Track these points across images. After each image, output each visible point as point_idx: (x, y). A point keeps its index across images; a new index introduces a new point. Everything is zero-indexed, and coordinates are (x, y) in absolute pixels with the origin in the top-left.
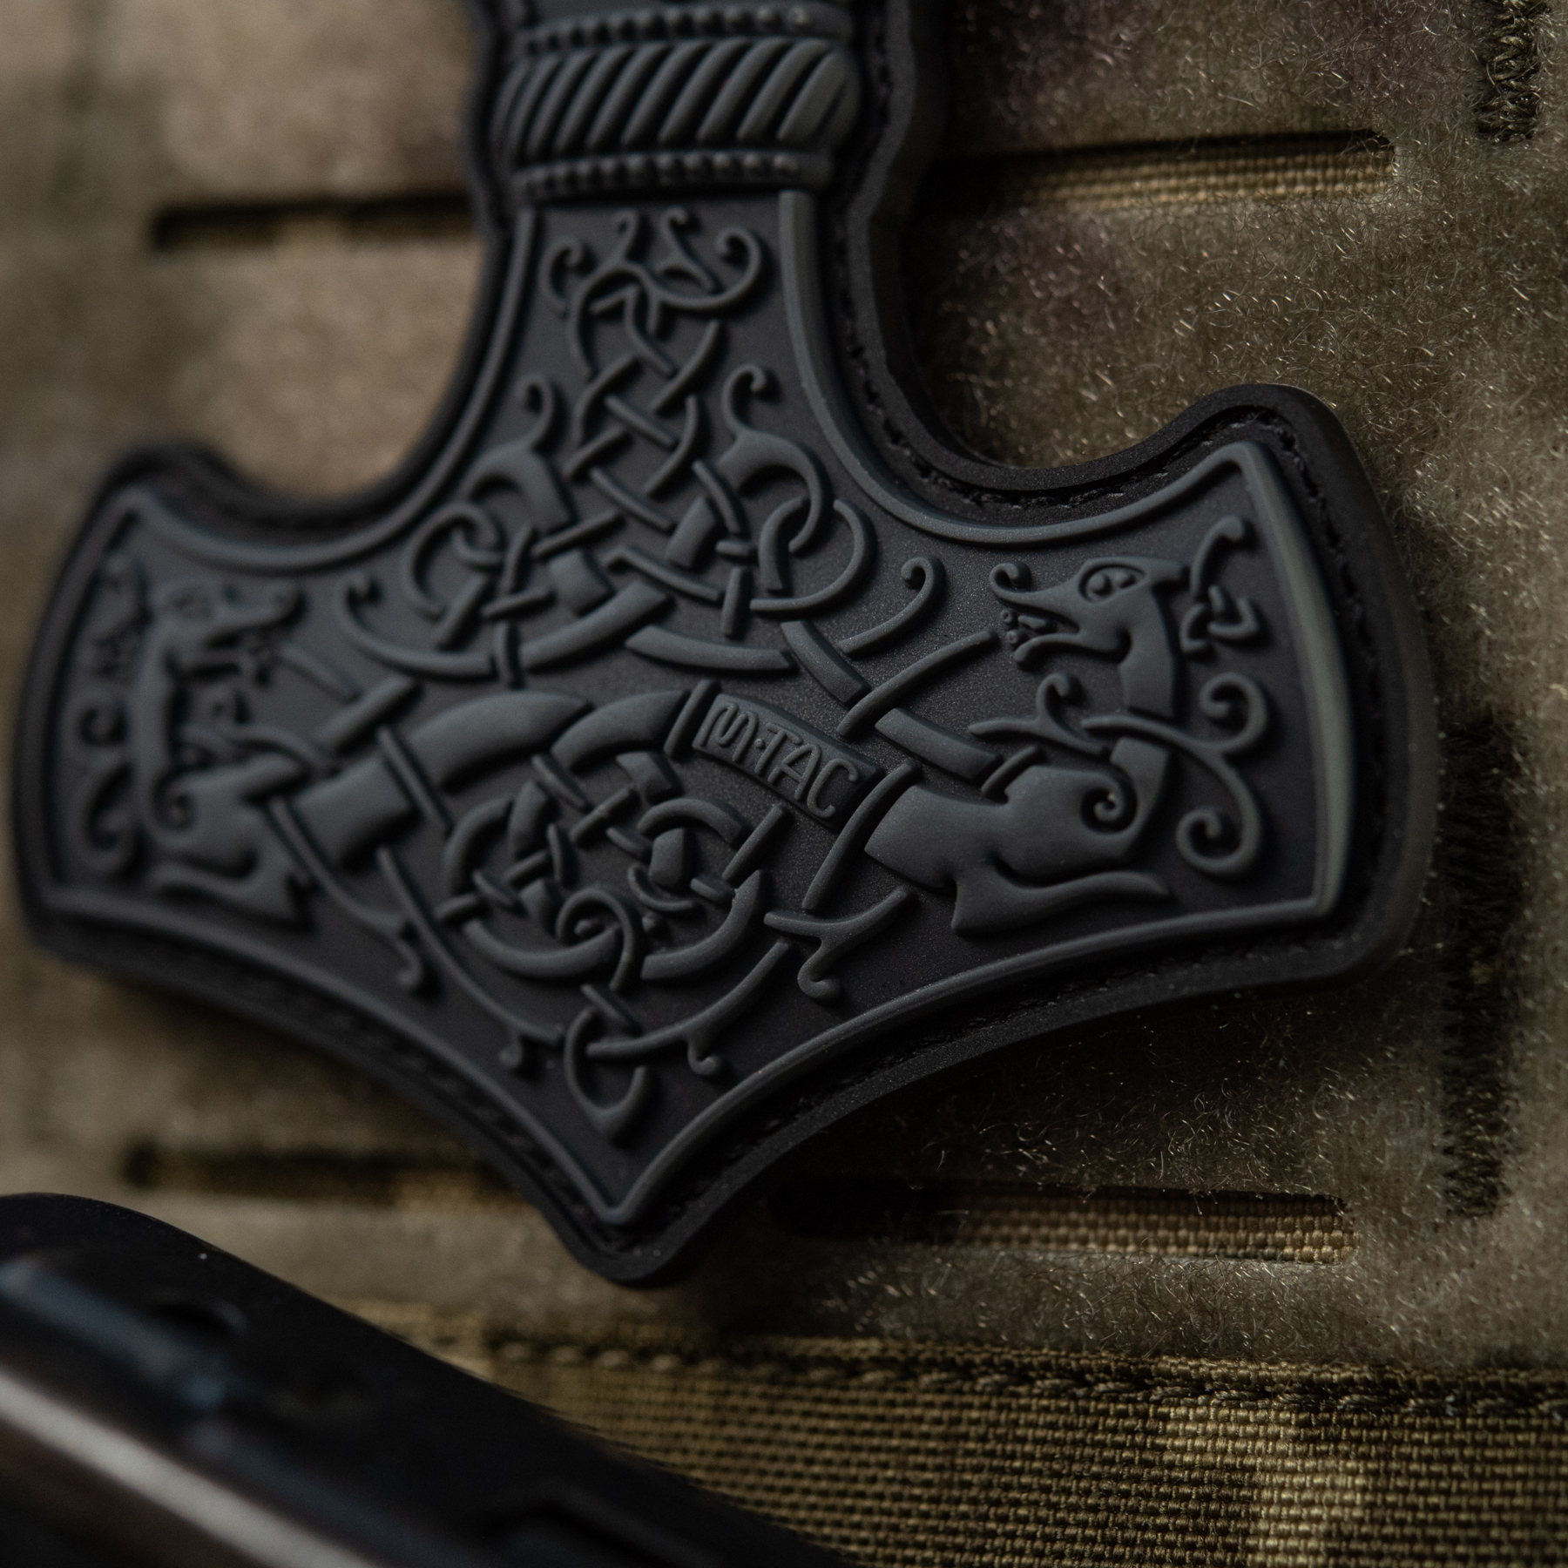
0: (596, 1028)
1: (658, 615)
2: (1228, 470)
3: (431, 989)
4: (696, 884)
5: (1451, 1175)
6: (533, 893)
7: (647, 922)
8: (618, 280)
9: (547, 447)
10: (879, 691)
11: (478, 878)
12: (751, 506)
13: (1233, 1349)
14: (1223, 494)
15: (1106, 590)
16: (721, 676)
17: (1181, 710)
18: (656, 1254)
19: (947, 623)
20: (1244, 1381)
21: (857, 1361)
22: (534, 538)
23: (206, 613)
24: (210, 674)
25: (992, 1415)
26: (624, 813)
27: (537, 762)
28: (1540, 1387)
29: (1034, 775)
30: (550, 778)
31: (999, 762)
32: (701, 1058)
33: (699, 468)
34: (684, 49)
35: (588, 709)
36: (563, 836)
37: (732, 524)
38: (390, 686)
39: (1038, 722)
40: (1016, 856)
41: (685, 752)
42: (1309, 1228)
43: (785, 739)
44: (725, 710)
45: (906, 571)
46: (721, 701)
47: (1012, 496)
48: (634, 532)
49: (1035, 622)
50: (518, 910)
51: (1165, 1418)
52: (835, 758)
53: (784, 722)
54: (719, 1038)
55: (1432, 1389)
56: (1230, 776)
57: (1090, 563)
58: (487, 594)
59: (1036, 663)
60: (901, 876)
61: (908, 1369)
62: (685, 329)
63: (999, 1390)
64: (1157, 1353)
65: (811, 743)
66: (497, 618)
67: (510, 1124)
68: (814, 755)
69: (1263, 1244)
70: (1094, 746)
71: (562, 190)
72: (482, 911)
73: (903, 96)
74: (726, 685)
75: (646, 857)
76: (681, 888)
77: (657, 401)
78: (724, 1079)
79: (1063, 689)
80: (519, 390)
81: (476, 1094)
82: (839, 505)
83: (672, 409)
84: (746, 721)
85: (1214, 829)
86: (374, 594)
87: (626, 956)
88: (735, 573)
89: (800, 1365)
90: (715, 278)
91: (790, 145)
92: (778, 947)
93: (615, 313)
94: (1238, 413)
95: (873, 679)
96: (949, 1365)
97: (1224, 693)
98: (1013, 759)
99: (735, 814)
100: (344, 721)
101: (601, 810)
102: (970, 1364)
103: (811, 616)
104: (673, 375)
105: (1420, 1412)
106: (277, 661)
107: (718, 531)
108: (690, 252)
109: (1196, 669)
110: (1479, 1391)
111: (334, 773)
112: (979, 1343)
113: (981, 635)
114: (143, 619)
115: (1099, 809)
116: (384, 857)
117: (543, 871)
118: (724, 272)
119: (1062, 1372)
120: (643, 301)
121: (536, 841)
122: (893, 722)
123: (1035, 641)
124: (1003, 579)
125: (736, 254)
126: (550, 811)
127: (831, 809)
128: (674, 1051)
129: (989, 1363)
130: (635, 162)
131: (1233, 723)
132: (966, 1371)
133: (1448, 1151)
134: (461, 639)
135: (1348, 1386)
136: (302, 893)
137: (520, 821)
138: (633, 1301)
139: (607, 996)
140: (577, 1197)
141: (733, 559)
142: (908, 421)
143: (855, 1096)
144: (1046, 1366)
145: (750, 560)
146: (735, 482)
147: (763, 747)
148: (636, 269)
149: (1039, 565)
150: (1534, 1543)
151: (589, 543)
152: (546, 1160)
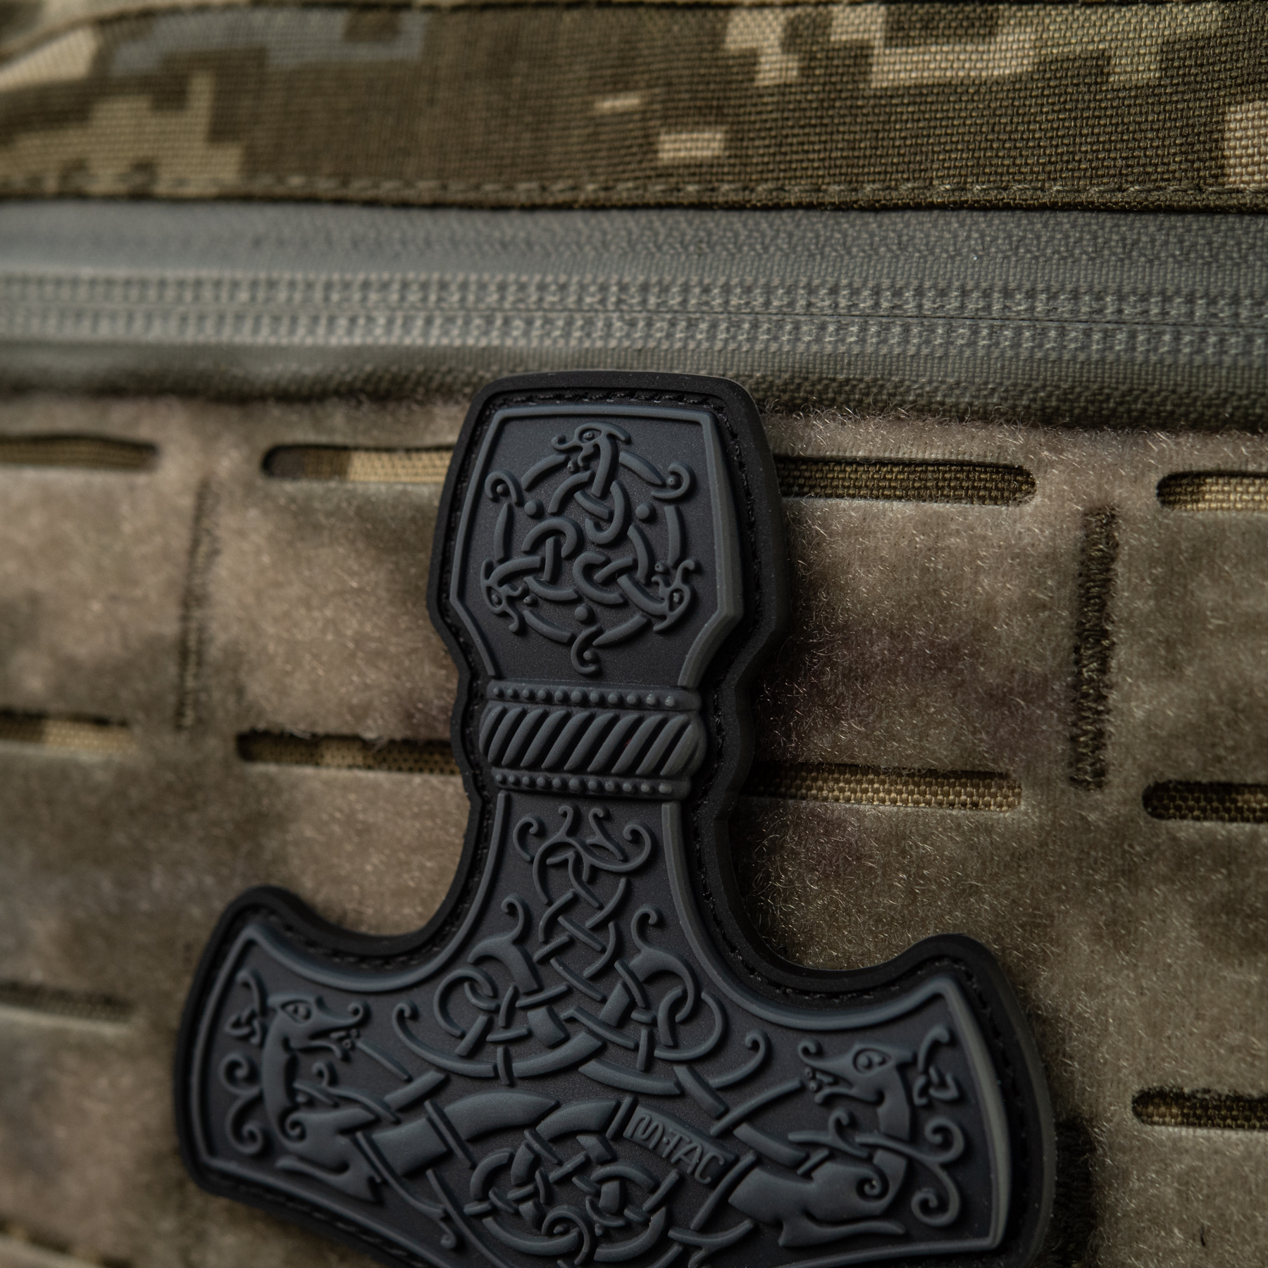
1: (596, 1054)
2: (936, 997)
4: (628, 1212)
6: (527, 1208)
7: (598, 1231)
8: (562, 846)
9: (521, 942)
11: (491, 1194)
12: (652, 991)
15: (870, 1065)
16: (638, 1097)
17: (915, 1136)
19: (775, 1071)
22: (516, 996)
23: (308, 1016)
24: (309, 1052)
26: (582, 1170)
27: (527, 1133)
29: (829, 1167)
30: (536, 1146)
31: (807, 1158)
33: (617, 965)
35: (557, 1106)
36: (545, 1178)
37: (640, 1002)
38: (432, 1076)
39: (830, 1137)
40: (817, 1210)
41: (618, 1137)
43: (681, 1139)
44: (643, 1119)
45: (748, 1041)
48: (579, 1000)
49: (826, 1079)
50: (517, 1215)
52: (712, 1151)
53: (679, 1128)
56: (944, 1176)
57: (857, 1047)
58: (488, 1027)
59: (830, 1101)
60: (749, 1216)
62: (605, 881)
65: (697, 1142)
66: (497, 1043)
68: (698, 1151)
70: (863, 1153)
71: (525, 787)
72: (494, 1212)
74: (641, 1099)
75: (598, 1194)
76: (619, 1213)
77: (589, 923)
79: (845, 1121)
80: (502, 902)
82: (704, 995)
83: (600, 927)
84: (657, 1127)
85: (933, 1202)
86: (415, 1015)
87: (585, 1249)
88: (644, 1033)
90: (624, 853)
91: (668, 778)
92: (675, 1250)
93: (561, 866)
94: (939, 958)
95: (732, 1105)
97: (938, 1130)
98: (816, 1158)
99: (650, 1176)
100: (402, 1092)
101: (568, 1166)
103: (690, 1063)
104: (601, 908)
106: (353, 1047)
107: (632, 1006)
108: (607, 835)
109: (923, 1115)
111: (398, 1122)
113: (792, 1084)
114: (266, 1012)
115: (867, 1188)
116: (430, 1173)
117: (534, 1195)
118: (629, 848)
121: (528, 1179)
122: (744, 1131)
123: (827, 1091)
124: (806, 1051)
126: (536, 1162)
127: (708, 1180)
130: (573, 782)
131: (946, 1145)
134: (473, 1053)
136: (377, 1187)
137: (518, 1168)
141: (642, 1024)
142: (739, 939)
145: (653, 1023)
146: (641, 979)
147: (668, 1143)
148: (573, 841)
149: (828, 1043)
151: (551, 1003)
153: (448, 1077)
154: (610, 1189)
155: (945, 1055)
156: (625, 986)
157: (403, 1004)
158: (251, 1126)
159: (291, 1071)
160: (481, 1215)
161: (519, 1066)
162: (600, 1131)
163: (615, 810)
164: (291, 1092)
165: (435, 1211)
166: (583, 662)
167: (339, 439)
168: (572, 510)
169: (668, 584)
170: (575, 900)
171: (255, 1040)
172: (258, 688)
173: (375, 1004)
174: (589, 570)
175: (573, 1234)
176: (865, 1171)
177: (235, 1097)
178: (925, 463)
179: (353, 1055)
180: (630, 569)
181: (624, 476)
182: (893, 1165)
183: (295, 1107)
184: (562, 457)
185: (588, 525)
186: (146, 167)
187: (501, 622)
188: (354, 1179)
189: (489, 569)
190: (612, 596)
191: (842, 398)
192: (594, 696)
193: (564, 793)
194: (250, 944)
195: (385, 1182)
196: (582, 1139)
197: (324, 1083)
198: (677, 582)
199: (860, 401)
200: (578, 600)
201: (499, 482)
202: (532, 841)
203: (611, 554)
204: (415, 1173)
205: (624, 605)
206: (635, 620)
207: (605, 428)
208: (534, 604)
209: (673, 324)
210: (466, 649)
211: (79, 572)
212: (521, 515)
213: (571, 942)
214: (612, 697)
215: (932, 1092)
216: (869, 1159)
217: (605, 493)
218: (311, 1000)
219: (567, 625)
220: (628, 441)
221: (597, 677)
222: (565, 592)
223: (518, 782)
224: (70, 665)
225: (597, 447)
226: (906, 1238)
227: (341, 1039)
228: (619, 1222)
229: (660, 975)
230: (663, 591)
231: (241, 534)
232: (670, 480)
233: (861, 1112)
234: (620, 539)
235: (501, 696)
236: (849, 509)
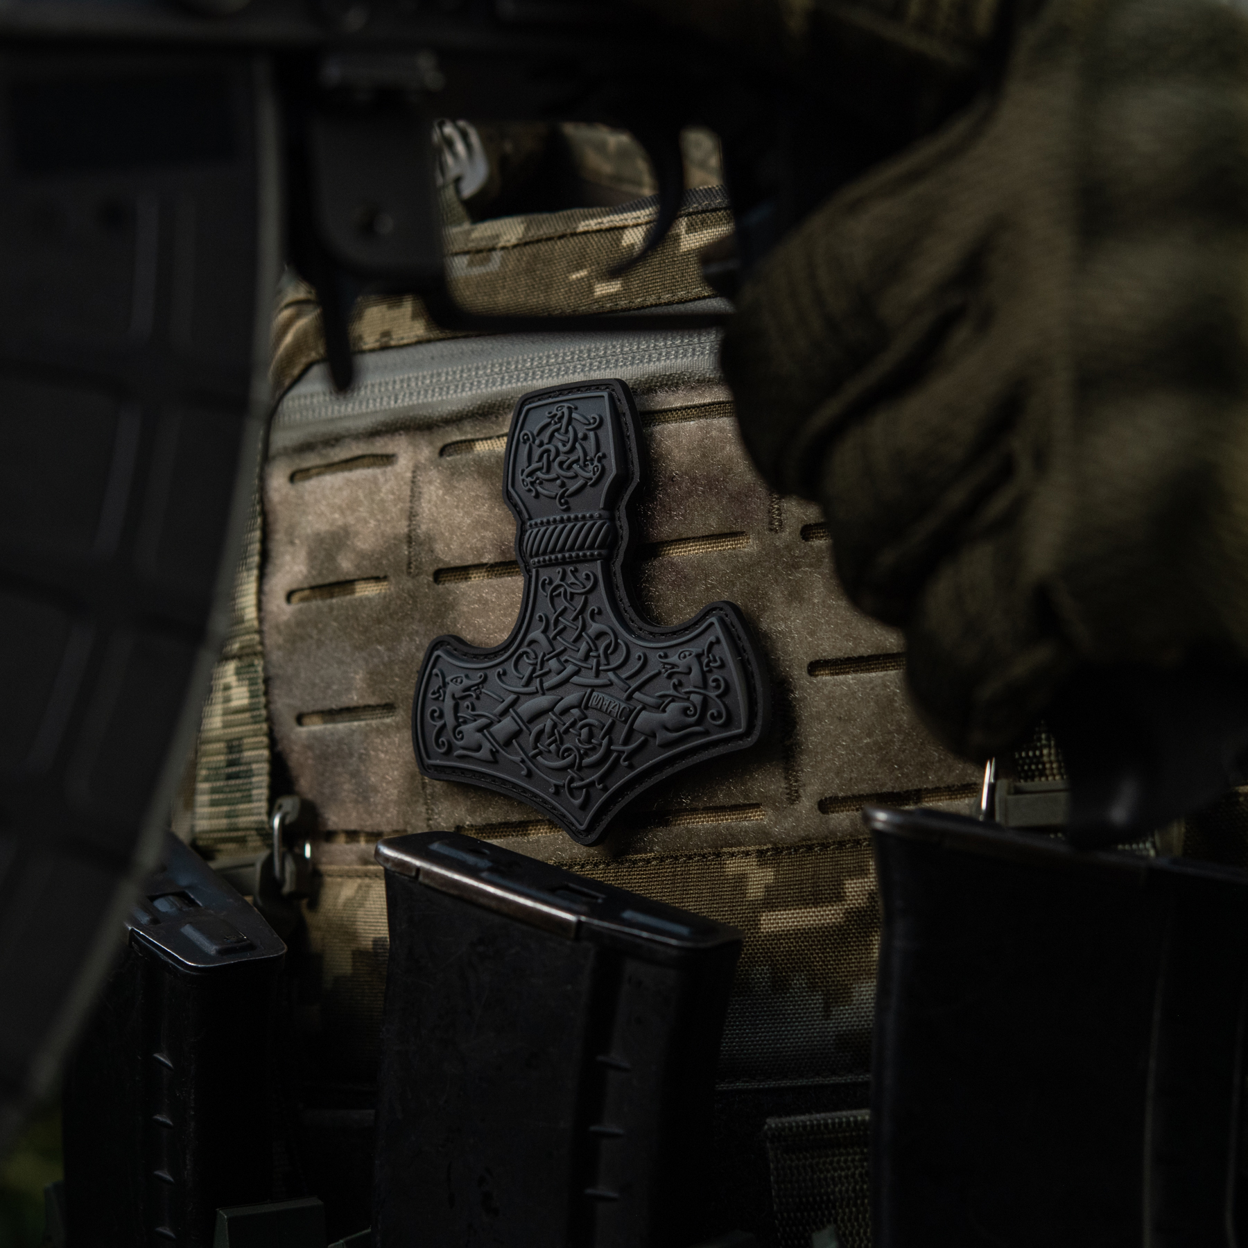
0: (572, 780)
1: (577, 673)
2: (712, 624)
3: (530, 774)
4: (593, 741)
5: (788, 794)
6: (553, 747)
7: (582, 752)
8: (559, 586)
9: (545, 632)
10: (633, 687)
11: (539, 745)
12: (597, 643)
13: (740, 844)
14: (711, 629)
15: (685, 657)
16: (594, 687)
17: (705, 685)
18: (593, 837)
19: (648, 668)
20: (743, 852)
21: (649, 859)
22: (544, 655)
23: (461, 682)
24: (463, 698)
25: (683, 869)
26: (573, 725)
27: (550, 713)
28: (814, 845)
29: (672, 705)
30: (554, 717)
31: (664, 702)
32: (599, 784)
33: (583, 634)
34: (570, 525)
35: (562, 699)
36: (559, 732)
37: (593, 648)
38: (512, 697)
39: (672, 692)
40: (669, 725)
41: (587, 707)
42: (756, 812)
43: (611, 702)
44: (595, 696)
45: (637, 656)
46: (595, 694)
47: (662, 634)
48: (569, 652)
49: (669, 667)
50: (550, 752)
51: (726, 864)
53: (610, 698)
54: (602, 779)
55: (788, 848)
56: (716, 699)
57: (681, 651)
58: (534, 671)
59: (670, 676)
60: (643, 733)
61: (662, 859)
62: (576, 598)
63: (685, 862)
64: (722, 847)
65: (617, 702)
66: (537, 677)
67: (554, 808)
68: (618, 705)
69: (746, 817)
70: (685, 697)
71: (542, 563)
72: (540, 753)
73: (625, 533)
74: (596, 689)
75: (580, 735)
76: (589, 742)
77: (571, 618)
78: (605, 789)
79: (677, 683)
80: (537, 617)
81: (545, 801)
82: (619, 641)
83: (576, 619)
84: (601, 698)
85: (715, 714)
86: (505, 673)
87: (577, 761)
88: (595, 660)
89: (635, 862)
90: (583, 584)
91: (597, 548)
92: (615, 755)
93: (559, 595)
94: (713, 610)
95: (631, 684)
96: (672, 857)
97: (715, 680)
98: (666, 702)
99: (601, 722)
100: (501, 707)
101: (567, 724)
102: (677, 856)
103: (614, 670)
104: (575, 610)
105: (786, 854)
106: (481, 693)
107: (590, 650)
108: (576, 578)
109: (708, 674)
110: (800, 847)
111: (500, 721)
112: (678, 850)
113: (657, 671)
114: (445, 684)
115: (688, 712)
116: (514, 742)
117: (555, 741)
118: (585, 582)
119: (700, 855)
120: (565, 591)
121: (553, 734)
122: (637, 695)
123: (669, 671)
124: (660, 656)
125: (588, 577)
126: (555, 726)
127: (624, 719)
128: (592, 784)
129: (681, 855)
130: (560, 556)
131: (718, 687)
132: (676, 858)
133: (786, 788)
134: (527, 684)
135: (768, 850)
136: (494, 753)
137: (548, 729)
138: (592, 850)
139: (574, 772)
140: (573, 825)
141: (594, 657)
142: (635, 617)
143: (639, 789)
144: (695, 854)
145: (599, 656)
146: (593, 637)
147: (605, 704)
148: (562, 583)
149: (669, 652)
150: (814, 883)
151: (558, 655)
152: (564, 816)
153: (519, 695)
154: (585, 731)
155: (716, 647)
156: (588, 643)
157: (500, 670)
158: (442, 739)
159: (456, 708)
160: (535, 756)
161: (546, 685)
162: (578, 706)
163: (579, 566)
164: (457, 718)
165: (517, 759)
166: (561, 504)
167: (469, 437)
168: (555, 441)
169: (592, 464)
170: (565, 609)
171: (441, 698)
172: (439, 547)
173: (488, 672)
174: (561, 464)
175: (573, 755)
176: (686, 704)
177: (435, 726)
178: (704, 405)
179: (481, 696)
180: (577, 461)
181: (574, 423)
182: (696, 699)
183: (459, 725)
184: (549, 420)
185: (560, 445)
186: (387, 334)
187: (527, 494)
188: (484, 753)
189: (523, 471)
190: (571, 474)
191: (670, 383)
192: (565, 517)
193: (556, 563)
194: (438, 657)
195: (497, 751)
196: (572, 711)
197: (470, 711)
198: (596, 463)
199: (677, 383)
200: (558, 478)
201: (526, 434)
202: (547, 586)
203: (568, 456)
204: (508, 743)
205: (576, 476)
206: (580, 482)
207: (566, 405)
208: (541, 483)
209: (600, 362)
210: (519, 513)
211: (363, 512)
212: (535, 447)
213: (565, 628)
214: (572, 516)
215: (711, 664)
216: (688, 699)
217: (567, 431)
218: (463, 675)
219: (554, 490)
220: (576, 408)
221: (568, 510)
222: (552, 475)
223: (539, 562)
224: (362, 555)
225: (563, 413)
226: (706, 733)
227: (475, 690)
228: (591, 746)
229: (601, 635)
230: (591, 467)
231: (430, 482)
232: (592, 421)
233: (684, 679)
234: (573, 449)
235: (531, 525)
236: (672, 426)
